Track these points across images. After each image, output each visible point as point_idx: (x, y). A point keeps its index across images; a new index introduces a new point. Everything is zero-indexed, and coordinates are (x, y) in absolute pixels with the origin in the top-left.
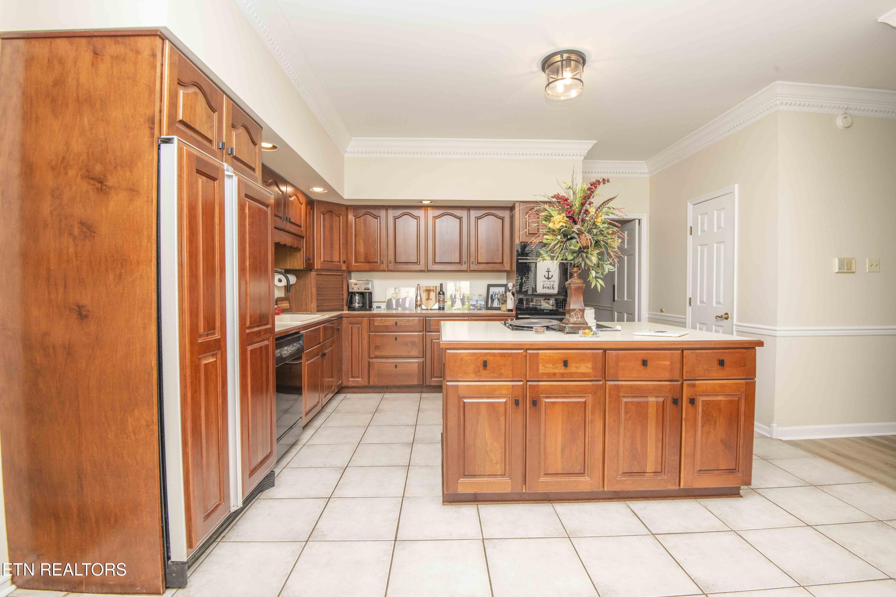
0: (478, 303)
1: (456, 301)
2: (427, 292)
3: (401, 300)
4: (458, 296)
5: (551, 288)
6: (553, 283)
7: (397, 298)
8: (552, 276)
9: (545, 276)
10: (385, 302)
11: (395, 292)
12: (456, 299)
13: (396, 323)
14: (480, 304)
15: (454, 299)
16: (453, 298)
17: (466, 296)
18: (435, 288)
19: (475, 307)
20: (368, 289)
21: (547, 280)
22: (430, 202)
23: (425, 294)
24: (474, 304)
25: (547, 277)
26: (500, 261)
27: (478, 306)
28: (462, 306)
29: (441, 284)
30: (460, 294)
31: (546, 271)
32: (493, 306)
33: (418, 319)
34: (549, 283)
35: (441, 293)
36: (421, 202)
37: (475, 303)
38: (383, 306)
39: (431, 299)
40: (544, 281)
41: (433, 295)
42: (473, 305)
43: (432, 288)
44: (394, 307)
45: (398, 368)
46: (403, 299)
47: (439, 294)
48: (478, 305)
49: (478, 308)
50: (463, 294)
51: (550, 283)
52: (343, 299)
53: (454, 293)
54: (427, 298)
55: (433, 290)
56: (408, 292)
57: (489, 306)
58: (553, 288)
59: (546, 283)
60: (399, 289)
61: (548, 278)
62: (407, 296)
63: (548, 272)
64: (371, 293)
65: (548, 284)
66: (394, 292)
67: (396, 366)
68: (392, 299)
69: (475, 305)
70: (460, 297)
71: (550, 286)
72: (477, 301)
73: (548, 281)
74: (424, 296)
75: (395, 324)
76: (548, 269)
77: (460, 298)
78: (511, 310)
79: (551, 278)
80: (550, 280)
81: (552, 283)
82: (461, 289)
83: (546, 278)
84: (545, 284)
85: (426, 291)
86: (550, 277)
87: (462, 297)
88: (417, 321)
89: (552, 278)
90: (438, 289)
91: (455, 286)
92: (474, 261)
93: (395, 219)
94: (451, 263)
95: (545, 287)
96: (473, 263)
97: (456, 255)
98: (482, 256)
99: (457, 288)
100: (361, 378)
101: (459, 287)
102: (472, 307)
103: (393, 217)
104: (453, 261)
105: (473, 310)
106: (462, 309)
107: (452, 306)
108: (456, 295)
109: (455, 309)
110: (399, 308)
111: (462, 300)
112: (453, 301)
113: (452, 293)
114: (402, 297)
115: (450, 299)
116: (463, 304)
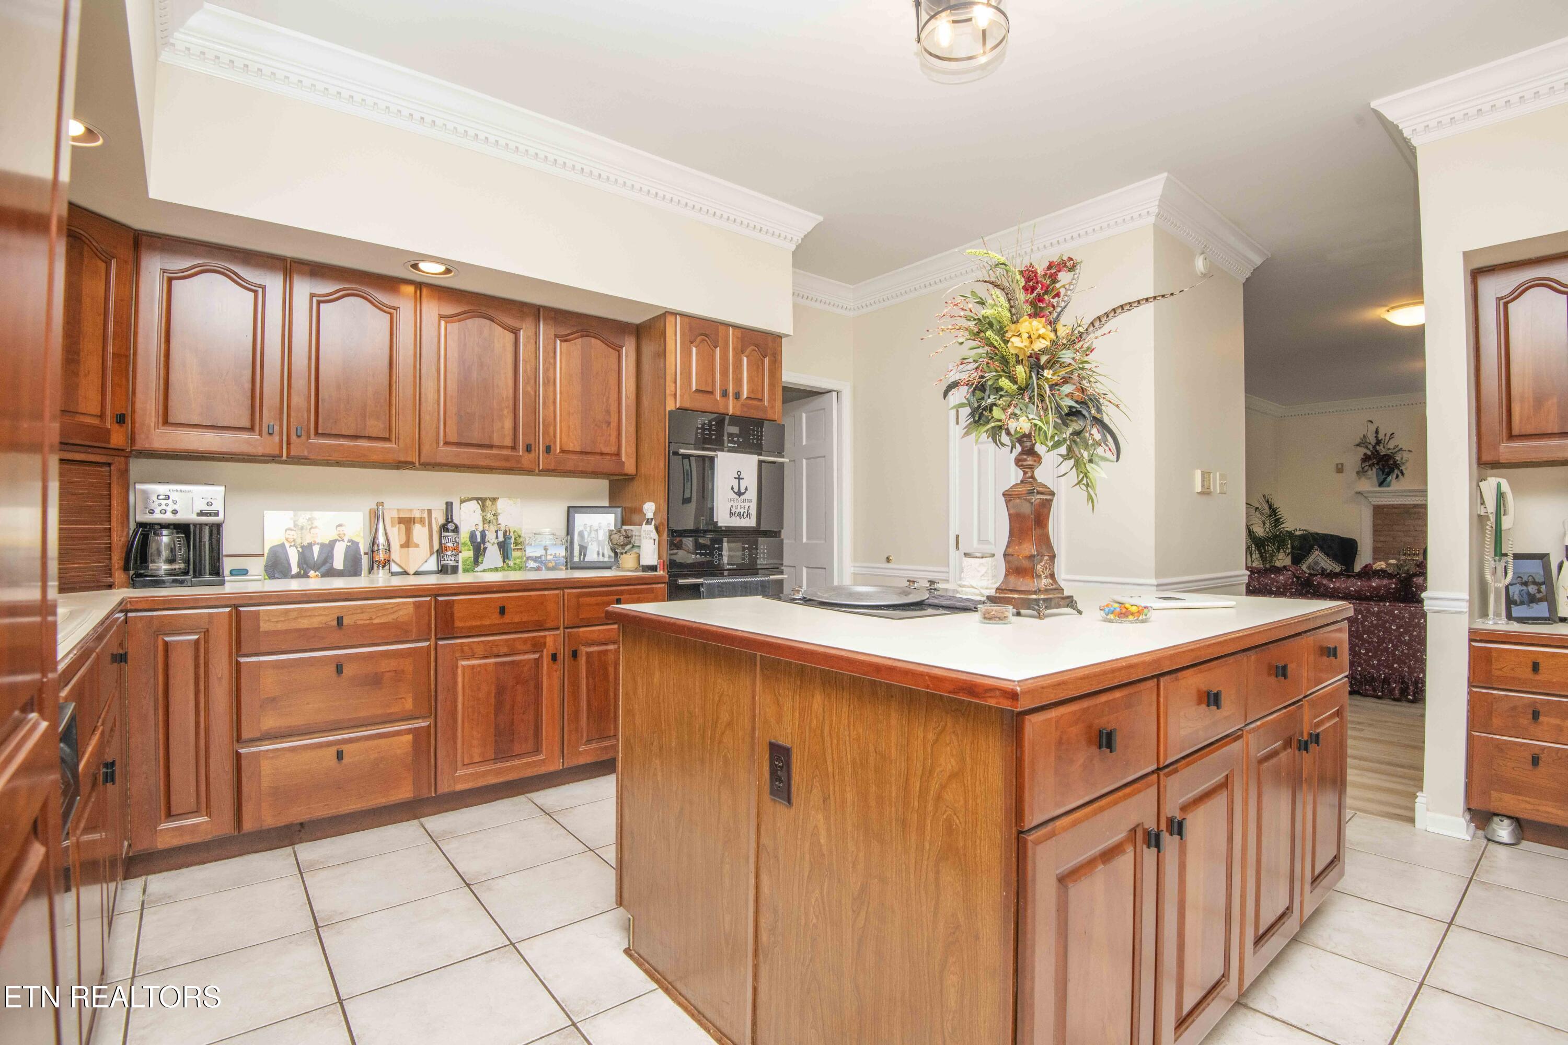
0: (549, 552)
1: (485, 549)
2: (403, 526)
3: (316, 550)
4: (490, 536)
5: (745, 515)
6: (749, 504)
7: (305, 544)
8: (746, 489)
9: (732, 488)
10: (263, 555)
11: (295, 525)
12: (487, 545)
13: (340, 620)
14: (555, 556)
15: (479, 543)
16: (479, 540)
17: (512, 534)
18: (425, 515)
19: (541, 562)
20: (210, 514)
21: (737, 497)
22: (442, 268)
23: (396, 529)
24: (538, 554)
25: (736, 490)
26: (613, 449)
27: (550, 561)
28: (504, 562)
29: (447, 503)
30: (497, 532)
31: (735, 478)
32: (586, 560)
33: (414, 603)
34: (739, 504)
35: (451, 526)
36: (415, 266)
37: (538, 552)
38: (256, 567)
39: (417, 546)
40: (732, 500)
41: (420, 533)
42: (536, 557)
43: (417, 515)
44: (295, 570)
45: (346, 760)
46: (323, 546)
47: (444, 528)
48: (549, 557)
49: (550, 565)
50: (506, 531)
51: (743, 504)
53: (481, 529)
54: (403, 541)
55: (422, 521)
56: (340, 525)
57: (576, 559)
58: (749, 515)
59: (736, 504)
61: (739, 494)
62: (337, 537)
63: (739, 478)
64: (219, 526)
65: (739, 507)
66: (292, 526)
67: (340, 755)
68: (287, 545)
69: (540, 557)
70: (497, 537)
71: (742, 511)
72: (546, 549)
73: (739, 500)
74: (396, 535)
75: (335, 623)
76: (739, 474)
77: (496, 541)
78: (653, 568)
79: (744, 493)
80: (742, 497)
81: (747, 505)
82: (499, 517)
83: (736, 493)
84: (734, 507)
85: (400, 523)
86: (742, 490)
87: (501, 539)
88: (411, 609)
89: (745, 492)
90: (439, 518)
91: (483, 509)
92: (553, 447)
93: (319, 302)
94: (490, 447)
95: (733, 511)
96: (548, 450)
97: (503, 428)
98: (571, 434)
99: (489, 515)
100: (209, 814)
101: (493, 512)
102: (532, 564)
103: (312, 296)
104: (496, 441)
105: (536, 570)
106: (502, 569)
107: (476, 562)
108: (487, 532)
109: (484, 571)
110: (312, 573)
111: (503, 547)
112: (479, 550)
113: (474, 529)
114: (319, 540)
115: (469, 544)
116: (506, 556)
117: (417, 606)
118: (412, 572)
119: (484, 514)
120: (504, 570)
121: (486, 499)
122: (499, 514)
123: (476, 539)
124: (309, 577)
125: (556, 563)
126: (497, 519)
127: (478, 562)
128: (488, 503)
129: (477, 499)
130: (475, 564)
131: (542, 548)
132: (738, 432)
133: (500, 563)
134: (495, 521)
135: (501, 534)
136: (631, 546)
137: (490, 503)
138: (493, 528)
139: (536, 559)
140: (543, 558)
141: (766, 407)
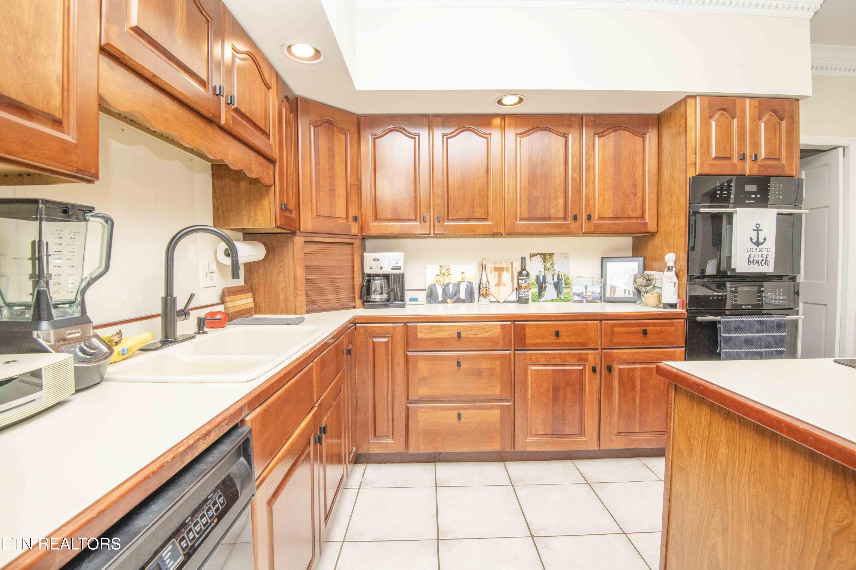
0: (588, 290)
1: (546, 287)
2: (496, 273)
3: (451, 286)
4: (549, 279)
5: (763, 263)
6: (767, 253)
7: (445, 283)
8: (765, 239)
9: (751, 239)
10: (425, 290)
11: (441, 273)
12: (547, 284)
13: (459, 334)
14: (593, 293)
15: (542, 283)
16: (542, 281)
17: (563, 277)
18: (509, 266)
20: (398, 269)
21: (756, 247)
22: (516, 99)
23: (492, 275)
24: (581, 292)
25: (755, 240)
26: (639, 213)
27: (589, 296)
28: (558, 296)
30: (553, 276)
31: (754, 230)
32: (615, 296)
33: (502, 325)
34: (758, 253)
35: (524, 273)
36: (500, 102)
37: (581, 290)
39: (505, 285)
40: (751, 250)
41: (506, 276)
42: (579, 293)
43: (504, 265)
44: (440, 299)
45: (462, 420)
46: (454, 285)
47: (520, 274)
48: (588, 294)
49: (589, 299)
50: (559, 275)
51: (761, 253)
52: (354, 288)
53: (543, 274)
54: (497, 282)
55: (507, 269)
56: (463, 273)
57: (608, 295)
58: (767, 263)
59: (754, 253)
60: (447, 268)
61: (758, 244)
62: (461, 280)
63: (758, 230)
64: (403, 275)
65: (757, 255)
66: (439, 273)
67: (459, 416)
68: (437, 284)
69: (582, 293)
70: (553, 280)
71: (760, 259)
72: (586, 287)
73: (758, 249)
74: (493, 277)
75: (456, 336)
76: (758, 226)
77: (553, 282)
78: (674, 306)
79: (762, 243)
80: (760, 247)
81: (765, 253)
82: (555, 266)
83: (754, 243)
84: (752, 256)
85: (495, 271)
86: (761, 241)
87: (556, 280)
88: (499, 330)
89: (764, 242)
90: (517, 267)
91: (544, 260)
92: (592, 215)
93: (447, 138)
94: (549, 219)
95: (751, 259)
96: (589, 218)
97: (557, 205)
98: (606, 205)
99: (548, 265)
100: (393, 438)
101: (551, 263)
102: (577, 298)
103: (444, 135)
104: (553, 216)
105: (580, 302)
106: (557, 300)
107: (540, 295)
108: (547, 276)
109: (545, 301)
110: (449, 301)
111: (557, 286)
112: (542, 287)
113: (538, 274)
114: (452, 282)
115: (536, 283)
116: (559, 292)
117: (503, 327)
118: (502, 301)
119: (545, 264)
120: (558, 301)
121: (546, 254)
122: (555, 264)
123: (540, 280)
124: (447, 303)
125: (593, 297)
126: (553, 267)
127: (541, 295)
128: (548, 257)
129: (541, 254)
130: (539, 297)
131: (584, 287)
132: (756, 190)
133: (555, 296)
134: (552, 269)
135: (556, 277)
136: (652, 286)
137: (549, 257)
138: (551, 273)
139: (579, 295)
140: (584, 294)
141: (783, 165)
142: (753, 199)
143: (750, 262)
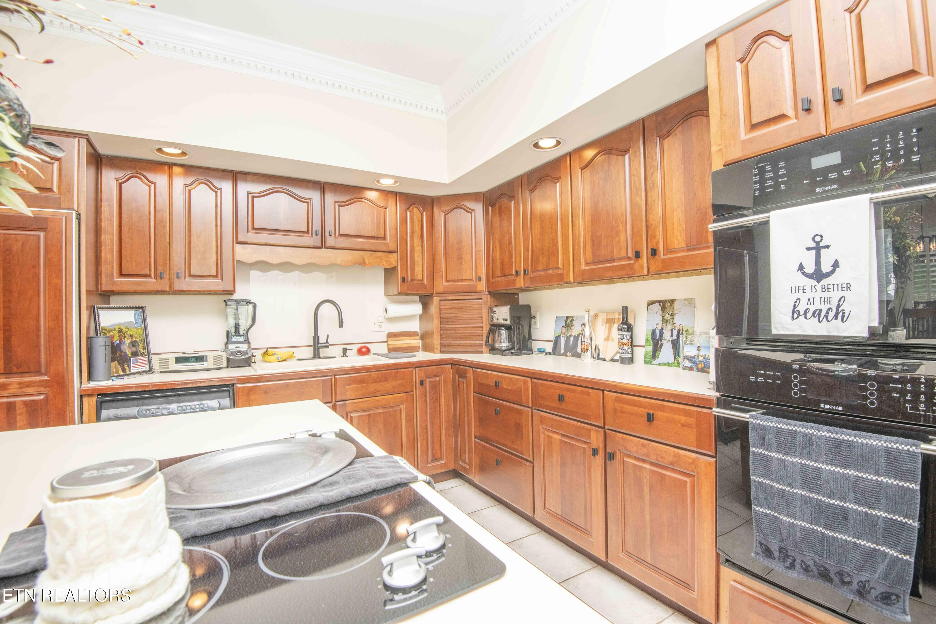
1: (662, 345)
3: (572, 339)
4: (667, 334)
5: (831, 315)
6: (840, 294)
7: (568, 336)
8: (836, 265)
9: (801, 268)
11: (566, 324)
12: (663, 342)
13: (497, 384)
15: (658, 340)
16: (658, 337)
17: (684, 333)
19: (694, 362)
21: (814, 282)
24: (692, 355)
25: (810, 268)
28: (675, 358)
29: (623, 307)
30: (672, 330)
31: (808, 249)
34: (819, 294)
35: (626, 326)
40: (803, 289)
42: (691, 357)
44: (562, 351)
46: (575, 337)
48: (701, 358)
50: (679, 330)
51: (826, 295)
52: (482, 336)
53: (660, 328)
56: (583, 324)
58: (839, 315)
59: (809, 295)
60: (571, 319)
61: (819, 275)
62: (581, 332)
63: (818, 248)
65: (817, 301)
66: (564, 325)
68: (561, 336)
69: (694, 358)
70: (672, 336)
71: (824, 308)
73: (819, 287)
76: (818, 239)
77: (671, 339)
79: (828, 275)
80: (825, 282)
81: (835, 296)
82: (675, 317)
83: (808, 276)
84: (803, 302)
86: (826, 267)
87: (675, 336)
89: (833, 272)
91: (663, 310)
92: (656, 249)
94: (613, 260)
95: (801, 308)
97: (620, 241)
98: (675, 231)
99: (667, 315)
101: (671, 312)
102: (687, 364)
103: (529, 191)
104: (616, 256)
105: (689, 370)
106: (673, 365)
107: (654, 356)
108: (664, 331)
109: (659, 364)
110: (569, 354)
111: (675, 344)
112: (657, 345)
113: (655, 327)
114: (573, 334)
115: (651, 340)
116: (677, 353)
119: (664, 314)
120: (674, 366)
121: (666, 301)
122: (675, 314)
123: (656, 336)
124: (567, 356)
125: (704, 364)
126: (673, 319)
127: (655, 356)
128: (668, 304)
129: (659, 302)
130: (653, 358)
131: (696, 348)
132: (838, 161)
133: (671, 360)
134: (671, 321)
135: (675, 332)
137: (669, 304)
138: (669, 327)
139: (690, 359)
140: (696, 359)
142: (833, 182)
143: (795, 313)
